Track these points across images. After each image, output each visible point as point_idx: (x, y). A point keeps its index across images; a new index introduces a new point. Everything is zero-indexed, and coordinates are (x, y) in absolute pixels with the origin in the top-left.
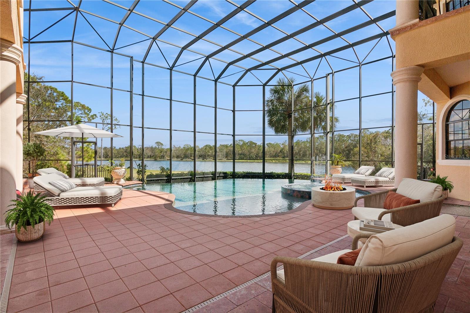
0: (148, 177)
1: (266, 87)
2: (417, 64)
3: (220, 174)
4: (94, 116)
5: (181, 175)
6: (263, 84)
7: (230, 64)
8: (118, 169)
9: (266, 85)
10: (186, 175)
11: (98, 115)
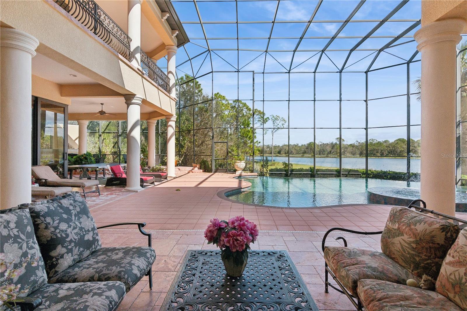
0: (270, 171)
1: (411, 64)
2: (436, 19)
3: (349, 172)
4: (268, 119)
5: (301, 170)
6: (407, 62)
7: (352, 50)
8: (239, 163)
9: (411, 62)
10: (306, 170)
11: (270, 118)
